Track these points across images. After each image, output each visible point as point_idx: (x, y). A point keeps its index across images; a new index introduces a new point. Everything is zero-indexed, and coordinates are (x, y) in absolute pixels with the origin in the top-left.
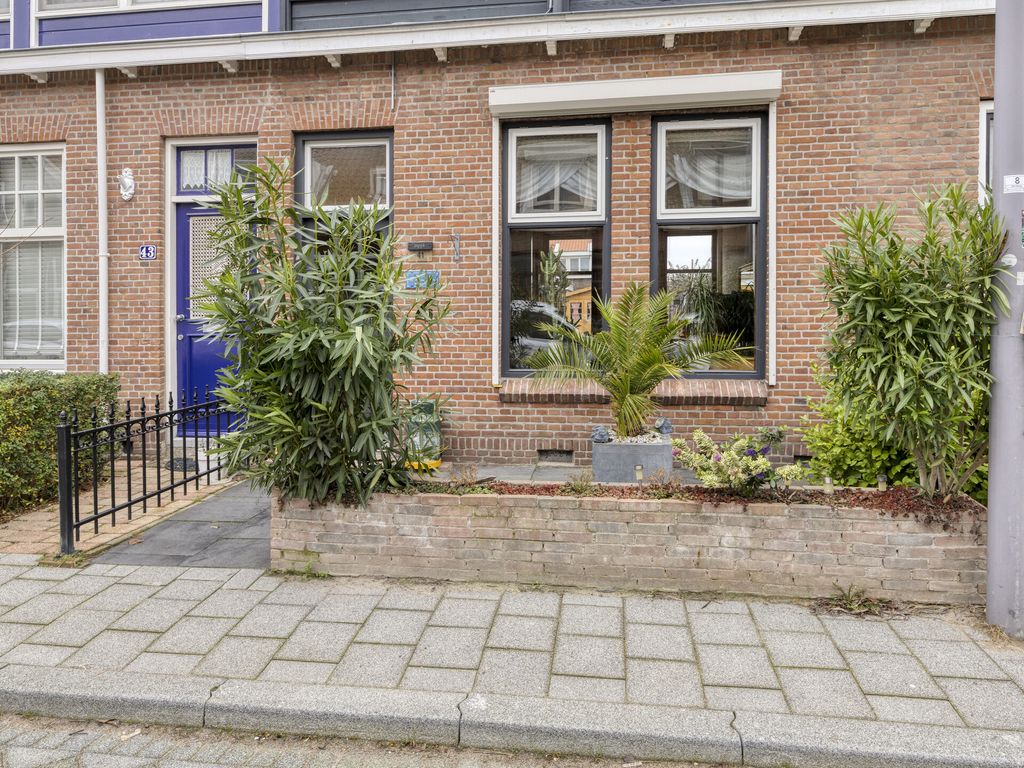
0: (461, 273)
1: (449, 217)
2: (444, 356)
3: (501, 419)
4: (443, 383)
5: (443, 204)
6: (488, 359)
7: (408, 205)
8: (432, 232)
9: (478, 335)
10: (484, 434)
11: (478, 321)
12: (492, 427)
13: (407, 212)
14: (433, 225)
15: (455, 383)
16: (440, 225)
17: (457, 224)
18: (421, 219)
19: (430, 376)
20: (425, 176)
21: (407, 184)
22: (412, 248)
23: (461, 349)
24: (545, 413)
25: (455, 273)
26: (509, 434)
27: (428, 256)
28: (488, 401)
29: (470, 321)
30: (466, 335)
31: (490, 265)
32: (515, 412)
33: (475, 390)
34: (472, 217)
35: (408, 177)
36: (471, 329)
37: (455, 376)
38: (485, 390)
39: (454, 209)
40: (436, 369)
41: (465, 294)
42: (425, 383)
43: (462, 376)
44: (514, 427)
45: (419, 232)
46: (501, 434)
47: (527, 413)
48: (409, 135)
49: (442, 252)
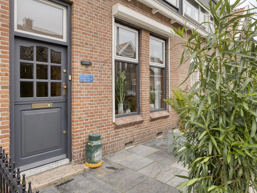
0: (101, 77)
1: (97, 52)
2: (96, 112)
3: (115, 135)
4: (95, 125)
5: (95, 46)
6: (111, 112)
7: (80, 42)
8: (90, 57)
9: (107, 103)
10: (110, 143)
11: (107, 97)
12: (112, 139)
13: (80, 46)
14: (91, 54)
15: (100, 124)
16: (93, 55)
17: (100, 56)
18: (86, 50)
19: (90, 123)
20: (88, 31)
21: (80, 32)
22: (82, 63)
23: (102, 109)
24: (127, 130)
25: (100, 77)
26: (118, 140)
27: (90, 68)
28: (111, 129)
29: (105, 97)
30: (103, 103)
31: (112, 74)
32: (119, 132)
33: (107, 126)
34: (105, 54)
35: (80, 29)
36: (105, 100)
37: (100, 121)
38: (110, 125)
39: (99, 49)
40: (92, 119)
41: (103, 86)
42: (88, 126)
43: (102, 121)
44: (119, 137)
45: (85, 56)
46: (115, 141)
47: (122, 131)
48: (80, 9)
49: (94, 67)
